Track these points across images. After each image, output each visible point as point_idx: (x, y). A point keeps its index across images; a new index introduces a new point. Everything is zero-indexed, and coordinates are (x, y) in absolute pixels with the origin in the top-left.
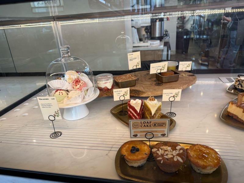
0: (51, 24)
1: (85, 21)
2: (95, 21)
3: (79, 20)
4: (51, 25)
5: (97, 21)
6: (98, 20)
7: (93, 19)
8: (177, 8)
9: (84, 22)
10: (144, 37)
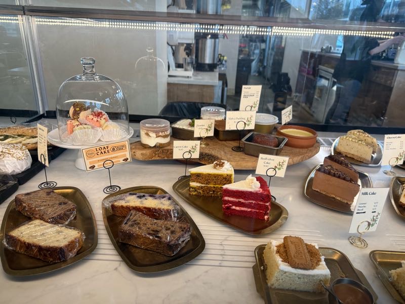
0: (18, 20)
1: (85, 22)
2: (103, 24)
3: (73, 19)
4: (17, 22)
5: (106, 24)
6: (108, 23)
7: (98, 21)
8: (240, 20)
9: (83, 25)
10: (187, 61)
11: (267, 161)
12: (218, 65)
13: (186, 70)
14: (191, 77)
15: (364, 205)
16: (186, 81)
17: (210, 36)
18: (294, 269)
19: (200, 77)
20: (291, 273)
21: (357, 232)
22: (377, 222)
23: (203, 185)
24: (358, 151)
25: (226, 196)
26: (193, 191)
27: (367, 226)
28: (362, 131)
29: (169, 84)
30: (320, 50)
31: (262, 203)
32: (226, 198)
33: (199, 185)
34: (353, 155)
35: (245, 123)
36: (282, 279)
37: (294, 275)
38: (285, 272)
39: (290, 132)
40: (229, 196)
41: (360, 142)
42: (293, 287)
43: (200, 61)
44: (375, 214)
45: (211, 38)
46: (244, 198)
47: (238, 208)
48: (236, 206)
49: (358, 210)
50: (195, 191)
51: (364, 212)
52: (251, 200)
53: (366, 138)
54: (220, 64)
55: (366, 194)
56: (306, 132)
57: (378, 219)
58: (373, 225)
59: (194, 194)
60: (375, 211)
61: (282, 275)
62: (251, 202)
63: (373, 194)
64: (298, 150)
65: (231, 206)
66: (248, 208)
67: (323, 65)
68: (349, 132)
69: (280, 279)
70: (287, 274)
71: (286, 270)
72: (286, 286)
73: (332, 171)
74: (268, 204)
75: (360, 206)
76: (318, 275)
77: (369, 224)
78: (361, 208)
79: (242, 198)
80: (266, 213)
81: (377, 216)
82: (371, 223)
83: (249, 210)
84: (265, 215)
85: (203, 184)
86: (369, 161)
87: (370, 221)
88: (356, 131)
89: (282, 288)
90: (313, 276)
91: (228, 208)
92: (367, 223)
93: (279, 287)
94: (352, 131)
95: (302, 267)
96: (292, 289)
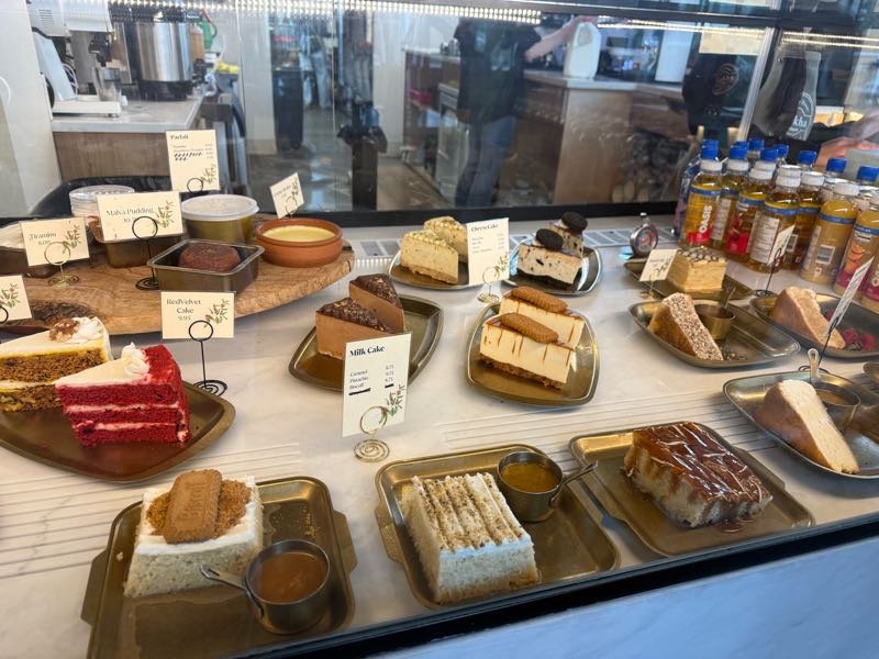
10: (101, 77)
11: (184, 306)
12: (195, 85)
13: (104, 99)
14: (117, 116)
15: (364, 376)
16: (104, 126)
17: (160, 15)
18: (172, 546)
19: (143, 115)
20: (167, 557)
21: (360, 432)
22: (402, 404)
23: (32, 385)
24: (434, 261)
25: (70, 403)
26: (9, 402)
27: (381, 415)
28: (451, 219)
29: (58, 136)
30: (438, 50)
31: (161, 406)
32: (74, 409)
33: (20, 385)
34: (428, 269)
35: (155, 222)
36: (151, 575)
37: (174, 559)
38: (154, 558)
39: (284, 234)
40: (77, 403)
41: (437, 242)
42: (181, 585)
43: (145, 77)
44: (393, 390)
45: (163, 19)
46: (115, 401)
47: (111, 427)
48: (105, 423)
49: (352, 387)
50: (16, 400)
51: (369, 390)
52: (134, 402)
53: (455, 233)
54: (200, 82)
55: (361, 352)
56: (322, 230)
57: (404, 399)
58: (393, 412)
59: (14, 408)
60: (391, 383)
61: (148, 565)
62: (136, 406)
63: (377, 350)
64: (296, 272)
65: (93, 425)
66: (135, 422)
67: (447, 83)
68: (426, 223)
69: (145, 576)
70: (157, 560)
71: (155, 553)
72: (164, 585)
73: (346, 311)
74: (175, 406)
75: (355, 378)
76: (226, 548)
77: (385, 411)
78: (359, 383)
79: (113, 403)
80: (178, 426)
81: (399, 393)
82: (390, 408)
83: (139, 425)
84: (177, 431)
85: (29, 381)
86: (454, 279)
87: (385, 405)
88: (438, 221)
89: (155, 591)
90: (218, 551)
91: (88, 430)
92: (380, 410)
93: (149, 592)
94: (432, 221)
95: (188, 537)
96: (179, 587)
